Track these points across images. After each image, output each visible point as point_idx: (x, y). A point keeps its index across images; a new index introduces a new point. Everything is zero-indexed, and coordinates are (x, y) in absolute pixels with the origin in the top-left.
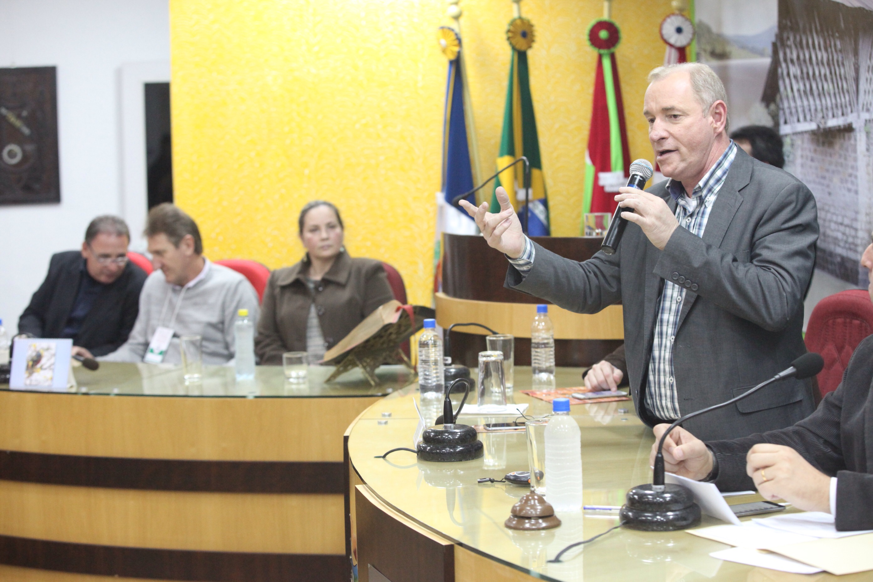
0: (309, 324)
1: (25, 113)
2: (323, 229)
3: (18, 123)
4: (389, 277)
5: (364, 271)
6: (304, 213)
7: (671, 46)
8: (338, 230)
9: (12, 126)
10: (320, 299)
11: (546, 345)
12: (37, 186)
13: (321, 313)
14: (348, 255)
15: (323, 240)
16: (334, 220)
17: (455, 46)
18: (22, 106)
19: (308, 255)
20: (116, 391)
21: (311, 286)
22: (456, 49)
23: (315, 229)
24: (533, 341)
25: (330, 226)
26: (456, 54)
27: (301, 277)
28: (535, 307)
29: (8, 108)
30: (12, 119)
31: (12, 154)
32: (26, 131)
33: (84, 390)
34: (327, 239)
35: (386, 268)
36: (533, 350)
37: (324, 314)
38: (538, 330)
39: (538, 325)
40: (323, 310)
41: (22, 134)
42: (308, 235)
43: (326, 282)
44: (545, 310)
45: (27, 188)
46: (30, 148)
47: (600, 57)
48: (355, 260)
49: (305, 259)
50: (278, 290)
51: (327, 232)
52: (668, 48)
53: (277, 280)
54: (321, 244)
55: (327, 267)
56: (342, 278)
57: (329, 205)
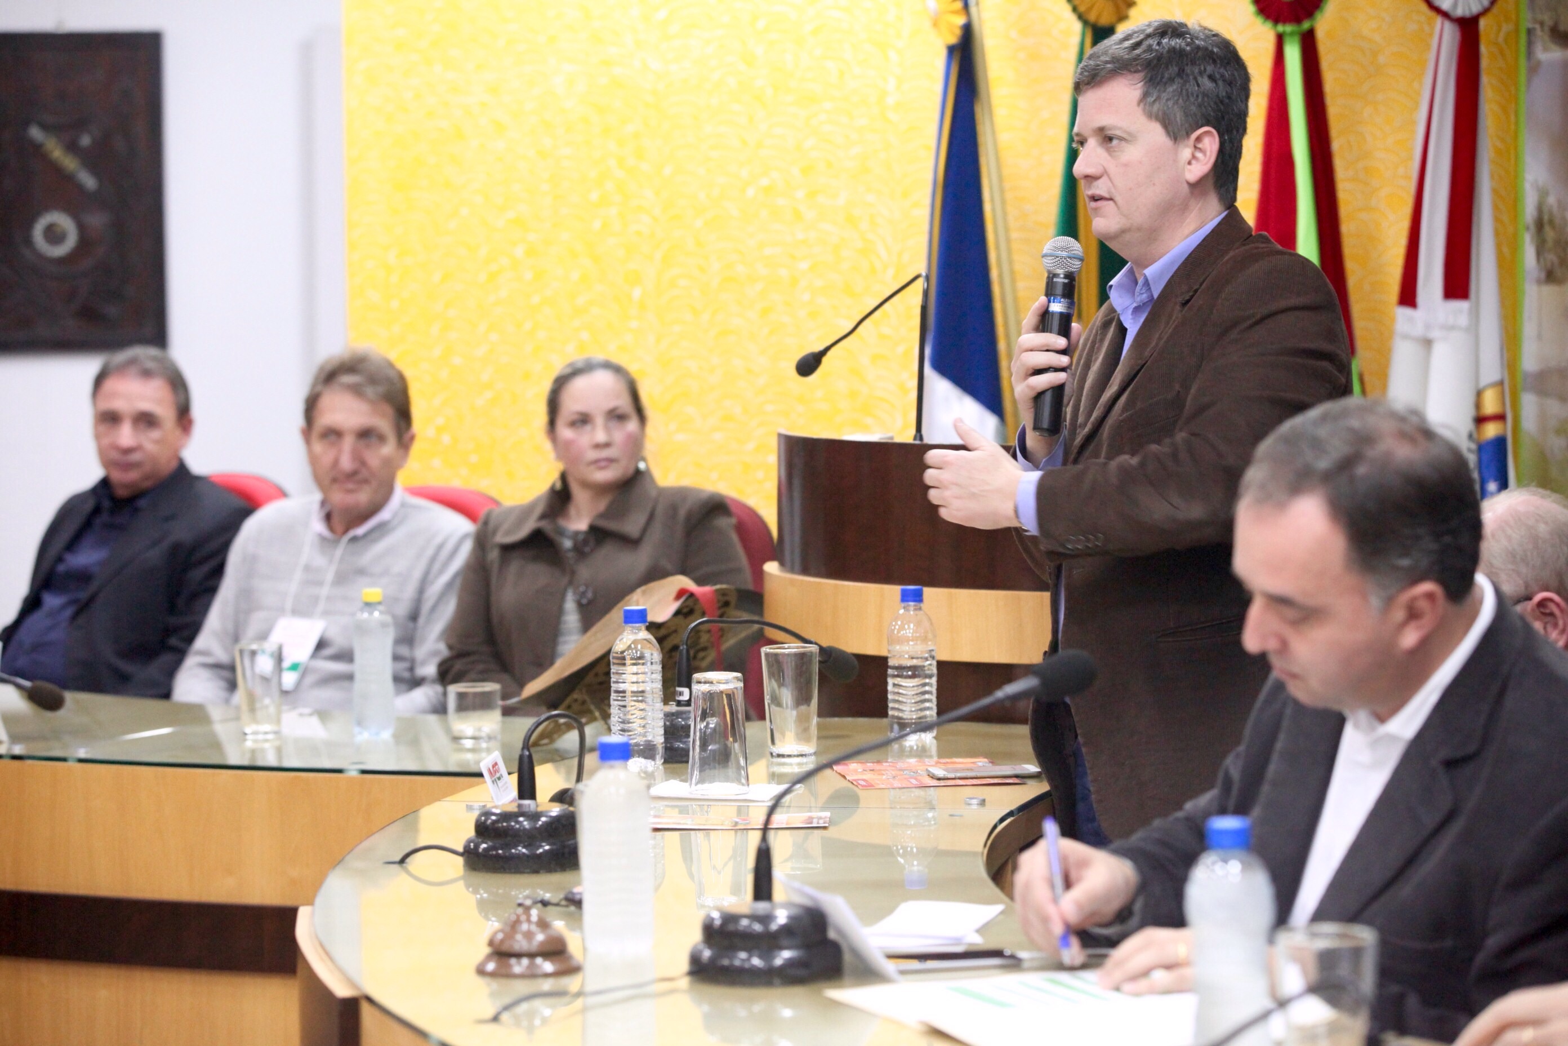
0: (563, 627)
1: (85, 141)
2: (599, 421)
3: (70, 163)
4: (741, 529)
5: (682, 513)
6: (560, 383)
7: (1445, 15)
8: (632, 425)
9: (56, 169)
10: (584, 572)
11: (915, 672)
12: (112, 310)
13: (584, 601)
14: (652, 480)
15: (598, 446)
16: (624, 403)
17: (955, 12)
18: (80, 125)
19: (564, 477)
20: (82, 753)
21: (568, 544)
22: (960, 20)
23: (583, 420)
24: (891, 662)
25: (616, 416)
26: (958, 32)
27: (545, 525)
28: (894, 591)
29: (45, 127)
30: (56, 152)
31: (53, 235)
32: (88, 181)
33: (18, 750)
34: (607, 445)
35: (733, 509)
36: (890, 681)
37: (590, 602)
38: (901, 641)
39: (902, 628)
40: (590, 595)
41: (80, 188)
42: (565, 433)
43: (598, 534)
44: (918, 597)
45: (89, 314)
46: (97, 220)
47: (1280, 41)
48: (663, 492)
49: (559, 486)
50: (494, 555)
51: (607, 429)
52: (1439, 20)
53: (494, 532)
54: (592, 455)
55: (602, 505)
56: (632, 526)
57: (617, 370)
